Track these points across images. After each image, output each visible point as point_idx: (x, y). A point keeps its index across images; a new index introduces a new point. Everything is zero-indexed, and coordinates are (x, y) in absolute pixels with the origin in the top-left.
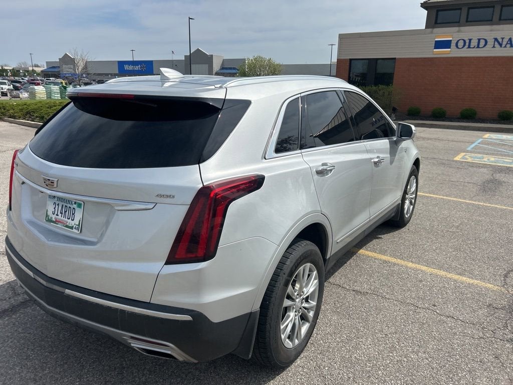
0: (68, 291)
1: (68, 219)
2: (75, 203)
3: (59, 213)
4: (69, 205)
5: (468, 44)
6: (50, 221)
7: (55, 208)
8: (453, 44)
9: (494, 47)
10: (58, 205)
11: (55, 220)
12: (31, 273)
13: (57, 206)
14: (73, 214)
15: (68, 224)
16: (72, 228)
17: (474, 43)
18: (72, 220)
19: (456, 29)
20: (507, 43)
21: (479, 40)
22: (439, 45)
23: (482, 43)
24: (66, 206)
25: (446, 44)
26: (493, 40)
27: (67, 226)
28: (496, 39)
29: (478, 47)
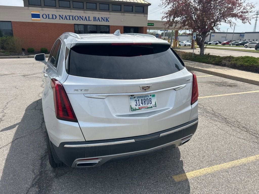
0: (161, 135)
1: (147, 104)
2: (151, 96)
3: (140, 104)
4: (146, 98)
5: (48, 16)
6: (135, 110)
7: (136, 103)
8: (41, 16)
9: (60, 19)
10: (139, 100)
11: (138, 108)
12: (133, 141)
13: (138, 102)
14: (150, 101)
15: (148, 107)
16: (152, 107)
17: (51, 17)
18: (150, 104)
19: (41, 9)
20: (65, 18)
21: (53, 15)
22: (34, 16)
23: (54, 17)
24: (144, 99)
25: (37, 16)
26: (59, 16)
27: (148, 108)
28: (60, 16)
29: (53, 18)
